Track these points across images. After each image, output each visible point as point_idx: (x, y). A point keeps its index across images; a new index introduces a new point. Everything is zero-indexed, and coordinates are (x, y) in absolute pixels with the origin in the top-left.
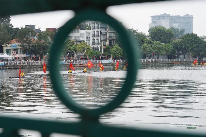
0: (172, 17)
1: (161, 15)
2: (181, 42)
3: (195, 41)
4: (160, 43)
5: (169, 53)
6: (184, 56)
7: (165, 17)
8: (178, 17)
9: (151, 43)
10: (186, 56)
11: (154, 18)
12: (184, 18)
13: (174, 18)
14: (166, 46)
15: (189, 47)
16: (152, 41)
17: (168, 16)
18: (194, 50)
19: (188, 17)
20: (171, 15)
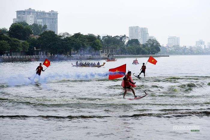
0: (37, 12)
1: (27, 10)
2: (39, 39)
3: (53, 39)
4: (17, 40)
5: (26, 50)
6: (43, 52)
7: (30, 12)
8: (43, 13)
9: (9, 39)
10: (44, 53)
11: (19, 13)
12: (49, 14)
13: (39, 14)
14: (23, 43)
15: (47, 44)
16: (9, 38)
17: (34, 11)
18: (52, 47)
19: (53, 14)
20: (36, 11)
